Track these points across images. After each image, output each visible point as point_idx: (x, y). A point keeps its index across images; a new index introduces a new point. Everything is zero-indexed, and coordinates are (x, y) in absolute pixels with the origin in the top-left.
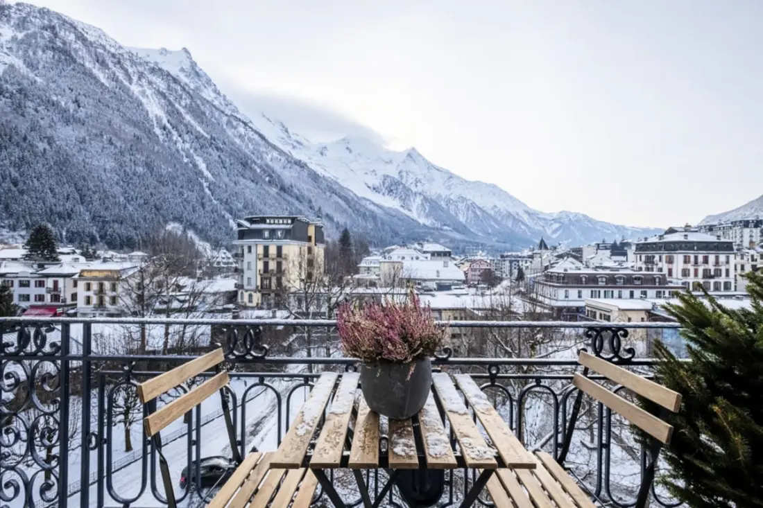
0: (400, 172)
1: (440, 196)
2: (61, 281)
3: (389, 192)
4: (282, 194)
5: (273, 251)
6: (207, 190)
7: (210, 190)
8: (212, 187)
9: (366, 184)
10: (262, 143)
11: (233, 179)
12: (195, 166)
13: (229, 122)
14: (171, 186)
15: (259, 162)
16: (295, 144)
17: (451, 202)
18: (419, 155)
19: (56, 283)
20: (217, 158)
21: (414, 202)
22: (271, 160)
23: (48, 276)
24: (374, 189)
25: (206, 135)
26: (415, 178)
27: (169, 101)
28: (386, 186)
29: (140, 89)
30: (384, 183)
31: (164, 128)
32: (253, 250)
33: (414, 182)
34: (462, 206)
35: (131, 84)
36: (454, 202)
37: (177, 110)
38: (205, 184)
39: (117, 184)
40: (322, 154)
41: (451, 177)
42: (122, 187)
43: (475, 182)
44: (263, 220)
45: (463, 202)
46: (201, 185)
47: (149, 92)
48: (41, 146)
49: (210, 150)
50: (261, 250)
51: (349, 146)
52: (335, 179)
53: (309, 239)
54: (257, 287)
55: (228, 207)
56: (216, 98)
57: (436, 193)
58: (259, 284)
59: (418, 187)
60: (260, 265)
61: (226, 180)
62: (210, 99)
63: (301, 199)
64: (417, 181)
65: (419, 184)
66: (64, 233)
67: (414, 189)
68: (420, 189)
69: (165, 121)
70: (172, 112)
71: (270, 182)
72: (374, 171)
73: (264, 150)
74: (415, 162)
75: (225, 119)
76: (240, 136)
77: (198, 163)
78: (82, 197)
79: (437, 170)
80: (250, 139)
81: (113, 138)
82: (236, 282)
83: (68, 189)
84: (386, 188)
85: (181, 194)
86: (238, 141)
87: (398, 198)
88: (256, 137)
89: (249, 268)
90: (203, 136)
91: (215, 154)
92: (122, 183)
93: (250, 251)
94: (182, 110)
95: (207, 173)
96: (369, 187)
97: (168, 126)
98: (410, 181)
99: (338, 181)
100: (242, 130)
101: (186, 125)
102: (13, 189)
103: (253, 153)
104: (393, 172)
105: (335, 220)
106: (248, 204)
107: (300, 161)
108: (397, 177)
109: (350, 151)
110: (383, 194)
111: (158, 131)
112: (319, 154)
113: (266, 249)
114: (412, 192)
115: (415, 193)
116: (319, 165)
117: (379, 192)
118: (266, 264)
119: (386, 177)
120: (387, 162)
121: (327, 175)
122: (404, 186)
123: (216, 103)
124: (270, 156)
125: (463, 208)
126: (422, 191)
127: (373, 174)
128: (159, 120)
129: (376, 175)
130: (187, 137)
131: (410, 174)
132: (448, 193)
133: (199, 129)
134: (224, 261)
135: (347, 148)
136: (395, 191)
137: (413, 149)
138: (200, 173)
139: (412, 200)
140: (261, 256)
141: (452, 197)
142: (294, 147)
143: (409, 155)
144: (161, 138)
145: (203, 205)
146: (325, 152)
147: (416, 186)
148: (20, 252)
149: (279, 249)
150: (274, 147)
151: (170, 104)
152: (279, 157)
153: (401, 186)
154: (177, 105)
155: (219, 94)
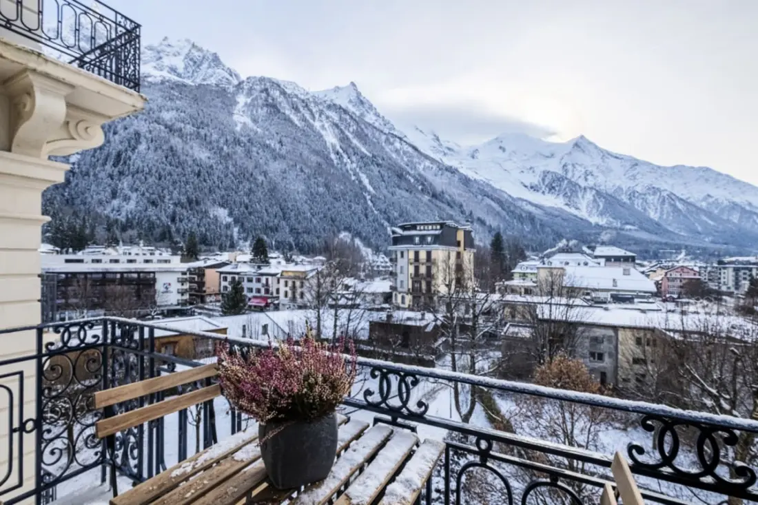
0: (565, 166)
1: (620, 188)
2: (270, 278)
3: (550, 190)
4: (434, 200)
5: (423, 256)
6: (369, 202)
7: (372, 202)
8: (373, 199)
9: (522, 183)
10: (415, 154)
11: (391, 190)
12: (360, 182)
13: (387, 140)
14: (342, 201)
15: (412, 172)
16: (446, 151)
17: (637, 195)
18: (590, 143)
19: (267, 280)
20: (377, 173)
21: (583, 197)
22: (424, 169)
23: (262, 275)
24: (532, 187)
25: (368, 154)
26: (583, 170)
27: (341, 130)
28: (546, 183)
29: (321, 124)
30: (543, 180)
31: (338, 153)
32: (405, 254)
33: (583, 176)
34: (653, 200)
35: (314, 121)
36: (640, 194)
37: (347, 136)
38: (368, 197)
39: (306, 202)
40: (473, 157)
41: (636, 165)
42: (309, 205)
43: (674, 168)
44: (414, 227)
45: (654, 193)
46: (365, 198)
47: (326, 125)
48: (261, 178)
49: (372, 167)
50: (412, 256)
51: (502, 145)
52: (487, 181)
53: (458, 244)
54: (409, 290)
55: (386, 216)
56: (376, 120)
57: (614, 186)
58: (410, 287)
59: (589, 182)
60: (412, 270)
61: (385, 192)
62: (371, 122)
63: (452, 204)
64: (587, 174)
65: (589, 177)
66: (274, 243)
67: (582, 183)
68: (591, 182)
69: (338, 148)
70: (344, 139)
71: (422, 190)
72: (531, 168)
73: (417, 160)
74: (584, 152)
75: (384, 137)
76: (397, 151)
77: (362, 179)
78: (284, 214)
79: (616, 158)
80: (405, 153)
81: (304, 167)
82: (391, 284)
83: (276, 209)
84: (547, 186)
85: (350, 207)
86: (394, 156)
87: (561, 196)
88: (410, 150)
89: (401, 272)
90: (366, 155)
91: (375, 169)
92: (309, 202)
93: (402, 256)
94: (350, 136)
95: (370, 188)
96: (526, 186)
97: (341, 151)
98: (577, 174)
99: (491, 183)
100: (397, 145)
101: (353, 148)
102: (246, 211)
103: (408, 165)
104: (555, 167)
105: (488, 223)
106: (403, 212)
107: (451, 167)
108: (560, 172)
109: (504, 150)
110: (543, 193)
111: (333, 156)
112: (469, 158)
113: (417, 253)
114: (580, 187)
115: (585, 189)
116: (470, 169)
117: (538, 191)
118: (417, 269)
119: (546, 173)
120: (548, 157)
121: (478, 177)
122: (570, 182)
123: (377, 125)
124: (422, 166)
125: (656, 201)
126: (595, 185)
127: (531, 171)
128: (334, 146)
129: (534, 172)
130: (354, 158)
131: (577, 166)
132: (631, 184)
133: (363, 150)
134: (383, 264)
135: (500, 148)
136: (557, 188)
137: (582, 137)
138: (364, 188)
139: (580, 195)
140: (412, 261)
141: (639, 189)
142: (445, 154)
143: (576, 145)
144: (335, 162)
145: (366, 216)
146: (476, 155)
147: (586, 180)
148: (248, 257)
149: (429, 254)
150: (427, 157)
151: (342, 132)
152: (431, 166)
153: (566, 182)
154: (347, 133)
155: (379, 116)
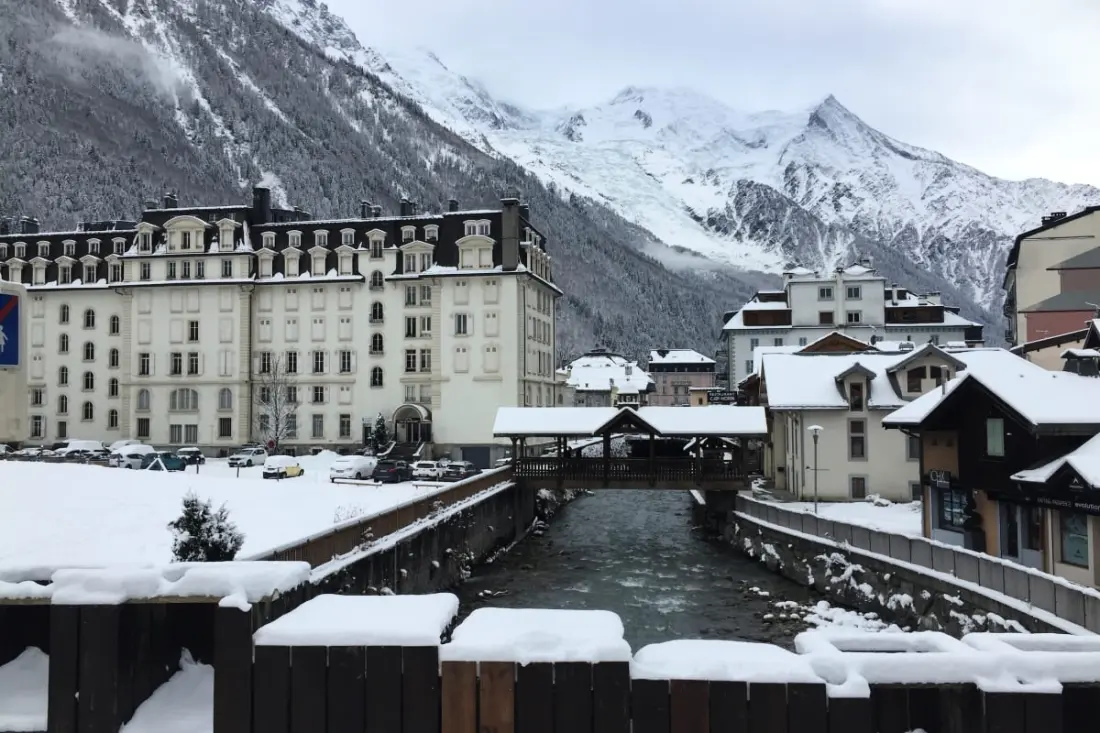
0: (790, 169)
1: (911, 230)
3: (754, 229)
9: (689, 209)
10: (414, 124)
13: (335, 81)
15: (407, 174)
16: (500, 114)
17: (946, 246)
18: (849, 115)
20: (310, 173)
21: (828, 251)
22: (437, 168)
24: (711, 222)
25: (284, 119)
26: (831, 183)
27: (203, 43)
28: (745, 213)
29: (142, 22)
30: (739, 204)
31: (195, 111)
33: (830, 198)
34: (980, 259)
36: (953, 246)
37: (222, 64)
40: (570, 134)
41: (947, 174)
45: (983, 246)
47: (160, 28)
49: (295, 155)
51: (644, 107)
52: (602, 201)
57: (898, 223)
59: (843, 212)
64: (840, 192)
65: (843, 201)
67: (828, 216)
68: (849, 212)
69: (196, 95)
70: (211, 72)
72: (710, 172)
73: (419, 142)
74: (832, 136)
75: (326, 72)
76: (361, 113)
77: (268, 188)
80: (386, 120)
84: (746, 219)
86: (356, 126)
87: (778, 245)
88: (399, 111)
90: (279, 123)
91: (306, 163)
94: (231, 63)
96: (698, 219)
97: (204, 103)
98: (818, 194)
99: (613, 206)
100: (366, 96)
101: (240, 99)
103: (393, 154)
104: (766, 172)
108: (778, 185)
109: (648, 122)
110: (738, 235)
111: (182, 119)
112: (560, 138)
114: (821, 225)
115: (831, 229)
116: (559, 166)
117: (726, 232)
119: (744, 188)
120: (752, 146)
121: (581, 191)
122: (797, 211)
124: (433, 158)
125: (985, 262)
126: (856, 220)
127: (709, 181)
128: (185, 93)
129: (716, 183)
130: (244, 129)
131: (816, 171)
132: (933, 220)
135: (639, 114)
136: (769, 227)
137: (830, 99)
139: (821, 247)
141: (949, 233)
142: (497, 123)
143: (817, 119)
146: (578, 130)
147: (837, 206)
150: (444, 135)
151: (207, 51)
152: (455, 158)
153: (789, 211)
154: (221, 53)
